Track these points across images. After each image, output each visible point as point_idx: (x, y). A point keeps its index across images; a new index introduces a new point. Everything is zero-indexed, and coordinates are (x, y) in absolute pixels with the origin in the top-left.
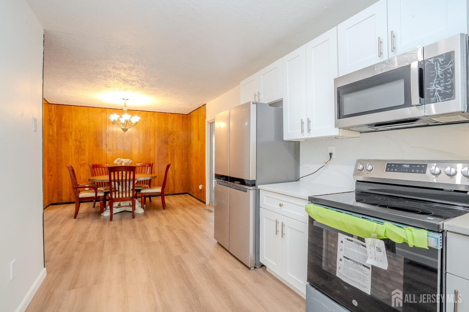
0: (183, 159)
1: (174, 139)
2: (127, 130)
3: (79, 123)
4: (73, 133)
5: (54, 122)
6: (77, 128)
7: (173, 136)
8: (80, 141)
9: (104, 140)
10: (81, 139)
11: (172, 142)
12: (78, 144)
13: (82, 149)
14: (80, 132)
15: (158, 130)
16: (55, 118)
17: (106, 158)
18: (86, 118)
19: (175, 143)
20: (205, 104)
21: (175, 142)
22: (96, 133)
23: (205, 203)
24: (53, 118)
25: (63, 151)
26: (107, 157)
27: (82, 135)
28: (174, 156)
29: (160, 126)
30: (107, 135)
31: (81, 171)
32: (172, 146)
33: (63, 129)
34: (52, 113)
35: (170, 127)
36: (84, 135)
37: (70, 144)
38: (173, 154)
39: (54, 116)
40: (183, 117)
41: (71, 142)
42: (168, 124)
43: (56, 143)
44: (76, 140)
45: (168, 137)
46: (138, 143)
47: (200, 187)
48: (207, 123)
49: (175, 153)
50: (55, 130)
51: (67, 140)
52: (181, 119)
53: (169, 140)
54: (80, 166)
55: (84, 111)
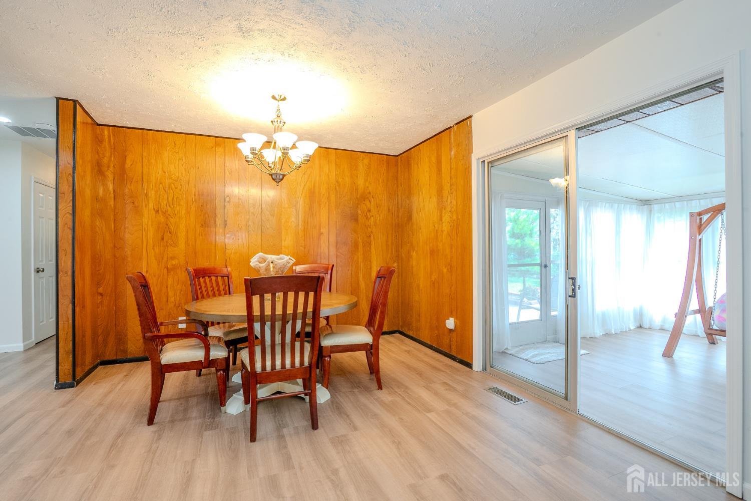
0: (389, 255)
1: (369, 211)
2: (282, 179)
3: (165, 172)
4: (152, 194)
5: (109, 167)
6: (161, 183)
7: (367, 202)
8: (166, 214)
9: (219, 212)
10: (169, 208)
11: (366, 216)
12: (162, 219)
13: (170, 232)
14: (167, 193)
15: (337, 187)
16: (110, 160)
17: (224, 253)
18: (179, 159)
19: (372, 220)
20: (471, 117)
21: (372, 216)
22: (203, 195)
23: (469, 365)
24: (105, 160)
25: (128, 236)
26: (227, 251)
27: (170, 199)
28: (370, 249)
29: (340, 180)
30: (227, 199)
31: (169, 283)
32: (366, 226)
33: (128, 185)
34: (103, 146)
35: (361, 182)
36: (175, 199)
37: (145, 221)
38: (368, 244)
39: (108, 154)
40: (388, 163)
41: (146, 216)
42: (357, 176)
43: (112, 218)
44: (157, 212)
45: (357, 207)
46: (293, 219)
47: (450, 323)
48: (478, 164)
49: (373, 243)
50: (111, 187)
51: (137, 210)
52: (385, 164)
53: (359, 212)
54: (166, 271)
55: (175, 144)
